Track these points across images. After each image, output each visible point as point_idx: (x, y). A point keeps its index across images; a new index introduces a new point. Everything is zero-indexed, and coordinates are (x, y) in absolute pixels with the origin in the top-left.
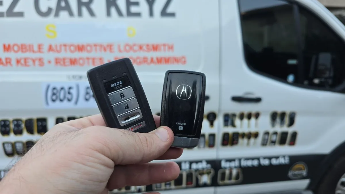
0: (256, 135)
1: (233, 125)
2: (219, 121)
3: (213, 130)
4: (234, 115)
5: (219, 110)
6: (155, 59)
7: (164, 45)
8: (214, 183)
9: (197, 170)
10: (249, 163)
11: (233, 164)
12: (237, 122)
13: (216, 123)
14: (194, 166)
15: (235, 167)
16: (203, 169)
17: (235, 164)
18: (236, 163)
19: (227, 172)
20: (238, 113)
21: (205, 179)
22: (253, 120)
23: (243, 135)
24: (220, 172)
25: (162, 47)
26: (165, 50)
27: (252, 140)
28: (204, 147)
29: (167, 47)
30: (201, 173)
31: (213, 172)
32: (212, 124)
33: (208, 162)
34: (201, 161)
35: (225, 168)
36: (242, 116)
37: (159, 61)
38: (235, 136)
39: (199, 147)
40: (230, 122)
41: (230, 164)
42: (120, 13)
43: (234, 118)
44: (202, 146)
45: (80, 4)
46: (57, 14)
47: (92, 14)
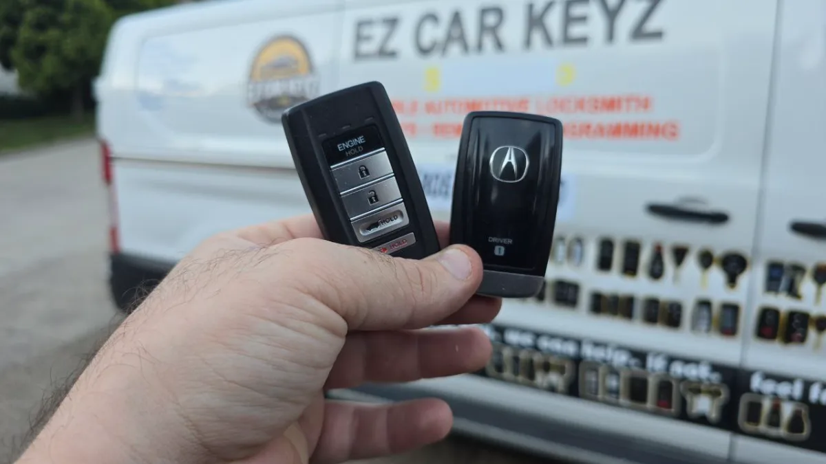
1: (793, 291)
2: (753, 278)
3: (737, 296)
4: (798, 269)
5: (756, 250)
6: (606, 128)
7: (629, 100)
8: (727, 421)
9: (683, 379)
11: (784, 389)
12: (807, 286)
13: (744, 280)
14: (678, 369)
15: (791, 398)
16: (700, 381)
17: (792, 390)
18: (797, 390)
19: (767, 405)
20: (810, 266)
21: (703, 405)
23: (822, 322)
24: (744, 400)
26: (629, 109)
28: (708, 330)
30: (696, 388)
31: (724, 394)
32: (732, 280)
33: (715, 367)
34: (696, 362)
35: (760, 393)
36: (820, 275)
37: (617, 131)
38: (797, 321)
39: (694, 326)
40: (784, 283)
41: (775, 388)
42: (548, 40)
43: (798, 277)
44: (704, 327)
45: (482, 29)
46: (445, 50)
47: (499, 44)
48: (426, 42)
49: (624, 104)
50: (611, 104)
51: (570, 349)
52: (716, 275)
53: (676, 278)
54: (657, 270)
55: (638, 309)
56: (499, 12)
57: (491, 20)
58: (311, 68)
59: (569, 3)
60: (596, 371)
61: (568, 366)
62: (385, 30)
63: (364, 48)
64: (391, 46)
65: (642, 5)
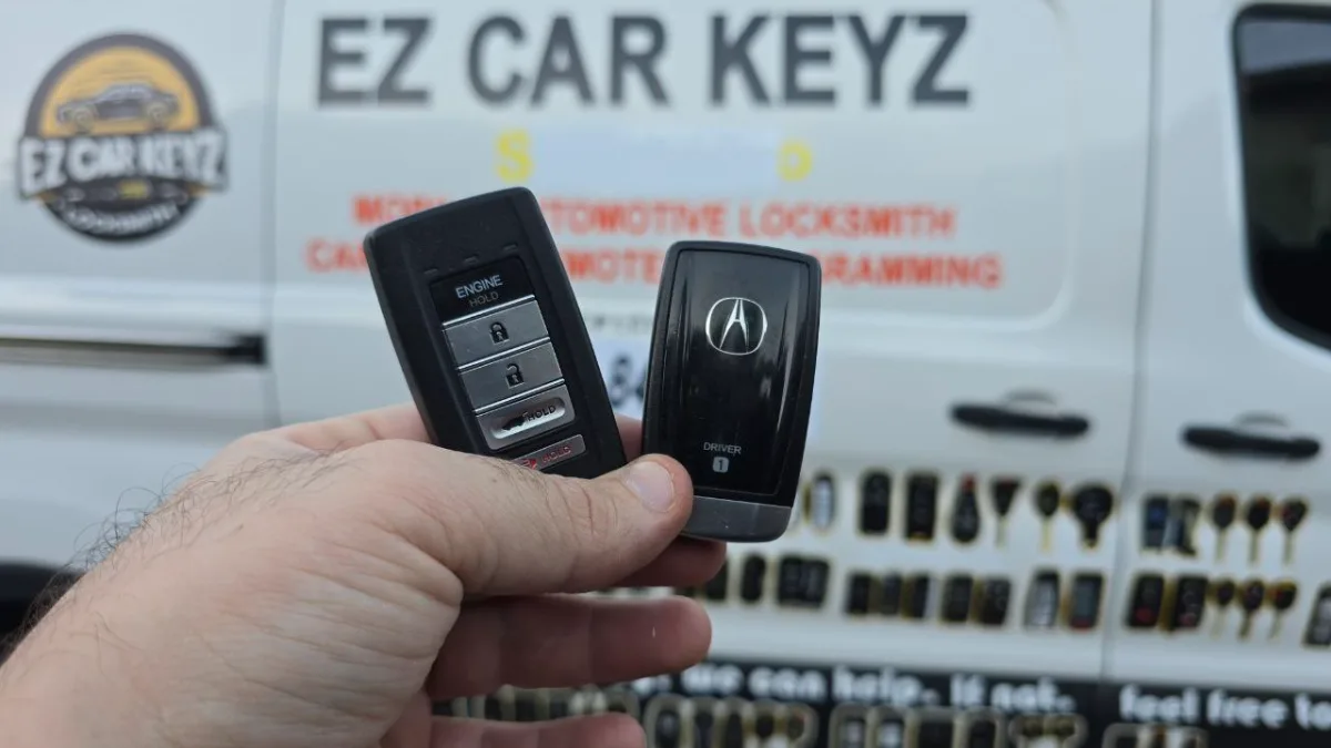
0: (1284, 597)
1: (1184, 546)
2: (1125, 524)
3: (1099, 560)
4: (1191, 505)
5: (1128, 480)
6: (875, 266)
7: (916, 212)
9: (1014, 715)
10: (1247, 712)
11: (1170, 709)
12: (1203, 533)
13: (1109, 530)
14: (1004, 697)
15: (1181, 722)
16: (1041, 712)
17: (1182, 709)
18: (1189, 706)
19: (1144, 738)
20: (1207, 498)
22: (1274, 531)
23: (1225, 593)
24: (1111, 735)
26: (916, 230)
27: (1265, 616)
28: (1051, 624)
29: (925, 221)
30: (1032, 727)
31: (1080, 728)
32: (1091, 534)
33: (1065, 686)
34: (1031, 681)
35: (1136, 721)
36: (1224, 513)
37: (894, 271)
38: (1189, 593)
39: (1028, 621)
40: (1169, 532)
41: (1157, 708)
42: (758, 92)
43: (1189, 518)
44: (1044, 620)
45: (620, 58)
46: (538, 97)
47: (657, 92)
48: (495, 75)
49: (907, 221)
50: (882, 221)
51: (813, 686)
52: (1066, 525)
53: (1000, 537)
54: (967, 524)
55: (935, 599)
56: (655, 27)
57: (638, 41)
58: (206, 119)
59: (795, 24)
60: (862, 721)
61: (809, 719)
62: (395, 42)
63: (345, 77)
64: (411, 78)
65: (930, 40)
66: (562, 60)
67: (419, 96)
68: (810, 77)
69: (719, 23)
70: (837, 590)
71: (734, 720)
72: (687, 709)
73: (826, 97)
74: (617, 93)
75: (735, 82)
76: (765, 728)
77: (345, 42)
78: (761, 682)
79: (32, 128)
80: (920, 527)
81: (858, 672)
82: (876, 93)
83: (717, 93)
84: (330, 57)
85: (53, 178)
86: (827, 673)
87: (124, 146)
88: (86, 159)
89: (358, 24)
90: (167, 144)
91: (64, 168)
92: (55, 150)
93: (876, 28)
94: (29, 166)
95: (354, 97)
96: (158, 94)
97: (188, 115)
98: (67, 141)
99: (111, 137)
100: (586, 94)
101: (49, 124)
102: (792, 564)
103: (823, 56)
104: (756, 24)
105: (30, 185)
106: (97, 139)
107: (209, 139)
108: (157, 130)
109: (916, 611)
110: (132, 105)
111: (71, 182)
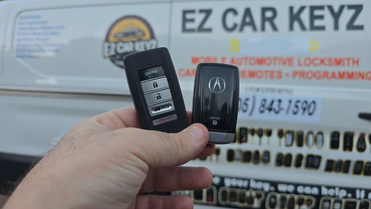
6: (337, 74)
25: (346, 62)
26: (348, 64)
29: (351, 62)
37: (342, 76)
42: (303, 28)
45: (264, 19)
46: (241, 29)
47: (275, 28)
48: (230, 24)
50: (338, 62)
51: (315, 191)
55: (352, 168)
56: (273, 10)
57: (269, 14)
58: (152, 36)
59: (313, 9)
60: (330, 201)
61: (314, 200)
62: (203, 16)
63: (189, 26)
64: (207, 25)
65: (352, 12)
66: (248, 20)
67: (209, 30)
68: (317, 23)
69: (291, 9)
70: (323, 164)
71: (292, 199)
72: (279, 196)
73: (322, 28)
74: (263, 28)
75: (296, 25)
76: (301, 202)
77: (189, 16)
78: (300, 189)
79: (107, 40)
80: (348, 147)
81: (328, 187)
82: (336, 27)
83: (291, 28)
84: (185, 21)
85: (112, 53)
86: (319, 187)
87: (131, 44)
88: (121, 48)
89: (193, 11)
90: (142, 44)
91: (115, 50)
92: (113, 45)
93: (336, 9)
94: (106, 49)
95: (192, 31)
96: (140, 31)
97: (148, 36)
98: (116, 43)
99: (127, 42)
100: (255, 29)
101: (112, 38)
102: (310, 156)
103: (321, 17)
104: (302, 9)
105: (107, 54)
106: (124, 42)
107: (153, 42)
108: (140, 40)
109: (346, 171)
110: (133, 33)
111: (117, 53)
